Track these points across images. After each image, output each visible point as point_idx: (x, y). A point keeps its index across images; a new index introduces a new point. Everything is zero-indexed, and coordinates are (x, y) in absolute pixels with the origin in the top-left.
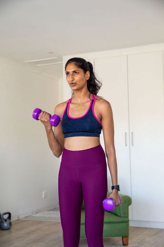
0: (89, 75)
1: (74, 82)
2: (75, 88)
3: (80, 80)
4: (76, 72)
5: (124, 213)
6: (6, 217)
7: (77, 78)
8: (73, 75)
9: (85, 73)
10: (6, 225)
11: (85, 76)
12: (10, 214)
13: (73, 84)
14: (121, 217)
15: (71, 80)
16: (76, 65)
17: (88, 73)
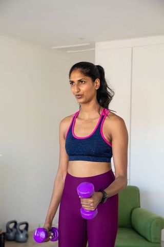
0: (99, 84)
1: (80, 93)
2: (82, 100)
3: (88, 90)
4: (82, 81)
5: (156, 238)
6: (22, 227)
7: (84, 88)
8: (78, 85)
9: (94, 81)
10: (22, 236)
11: (93, 85)
12: (27, 224)
13: (79, 95)
14: (151, 242)
15: (76, 91)
16: (82, 72)
17: (98, 81)
